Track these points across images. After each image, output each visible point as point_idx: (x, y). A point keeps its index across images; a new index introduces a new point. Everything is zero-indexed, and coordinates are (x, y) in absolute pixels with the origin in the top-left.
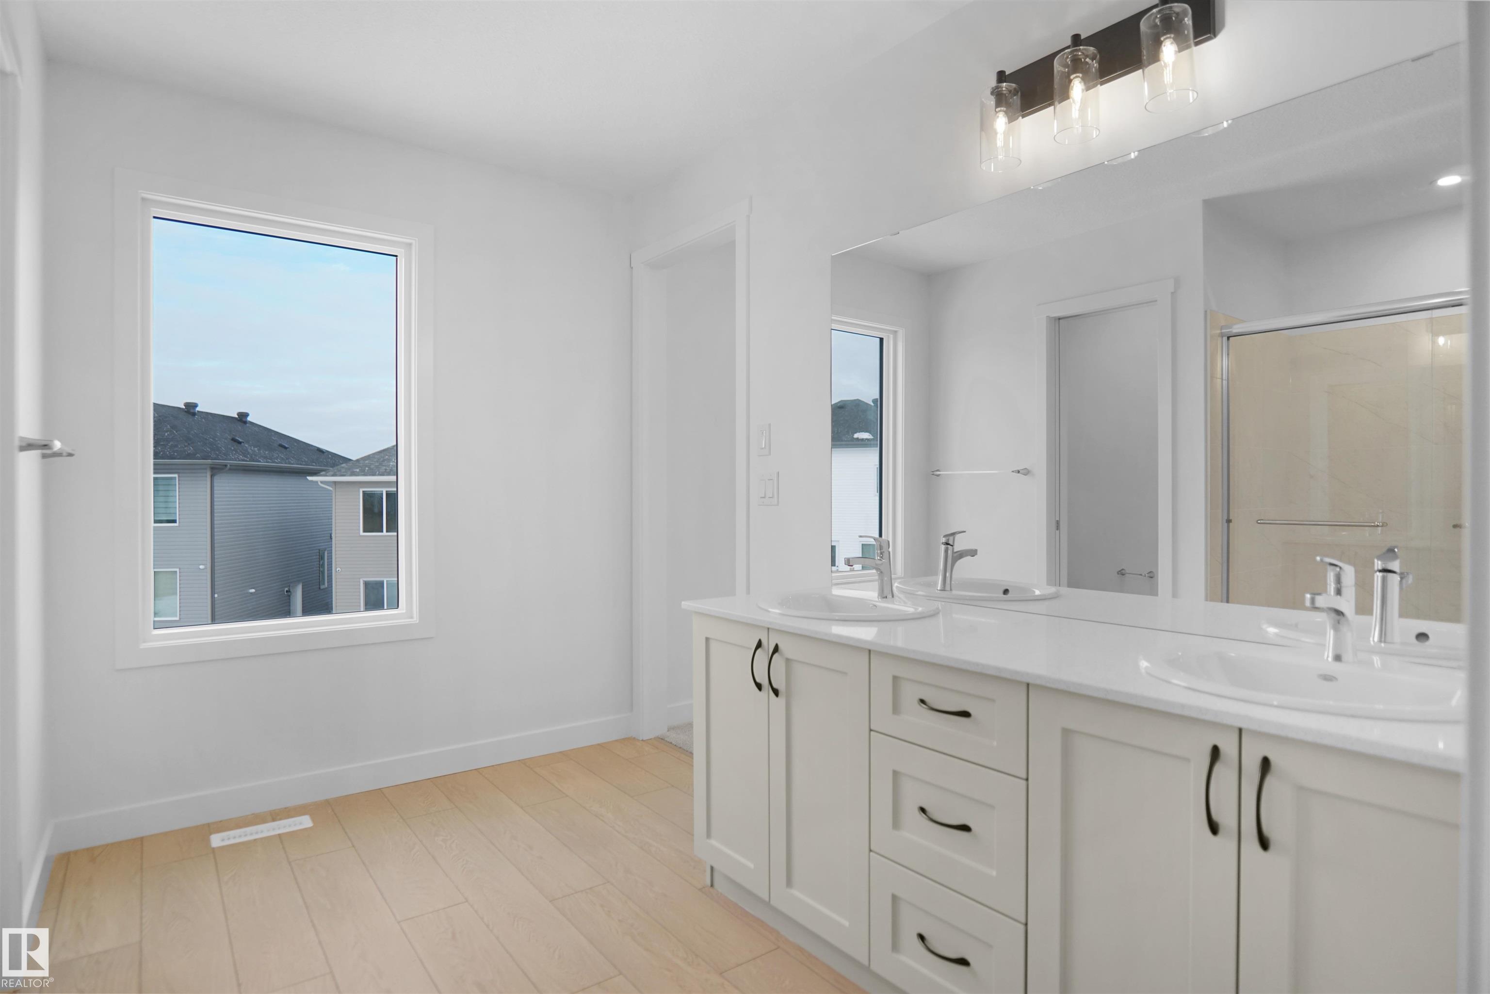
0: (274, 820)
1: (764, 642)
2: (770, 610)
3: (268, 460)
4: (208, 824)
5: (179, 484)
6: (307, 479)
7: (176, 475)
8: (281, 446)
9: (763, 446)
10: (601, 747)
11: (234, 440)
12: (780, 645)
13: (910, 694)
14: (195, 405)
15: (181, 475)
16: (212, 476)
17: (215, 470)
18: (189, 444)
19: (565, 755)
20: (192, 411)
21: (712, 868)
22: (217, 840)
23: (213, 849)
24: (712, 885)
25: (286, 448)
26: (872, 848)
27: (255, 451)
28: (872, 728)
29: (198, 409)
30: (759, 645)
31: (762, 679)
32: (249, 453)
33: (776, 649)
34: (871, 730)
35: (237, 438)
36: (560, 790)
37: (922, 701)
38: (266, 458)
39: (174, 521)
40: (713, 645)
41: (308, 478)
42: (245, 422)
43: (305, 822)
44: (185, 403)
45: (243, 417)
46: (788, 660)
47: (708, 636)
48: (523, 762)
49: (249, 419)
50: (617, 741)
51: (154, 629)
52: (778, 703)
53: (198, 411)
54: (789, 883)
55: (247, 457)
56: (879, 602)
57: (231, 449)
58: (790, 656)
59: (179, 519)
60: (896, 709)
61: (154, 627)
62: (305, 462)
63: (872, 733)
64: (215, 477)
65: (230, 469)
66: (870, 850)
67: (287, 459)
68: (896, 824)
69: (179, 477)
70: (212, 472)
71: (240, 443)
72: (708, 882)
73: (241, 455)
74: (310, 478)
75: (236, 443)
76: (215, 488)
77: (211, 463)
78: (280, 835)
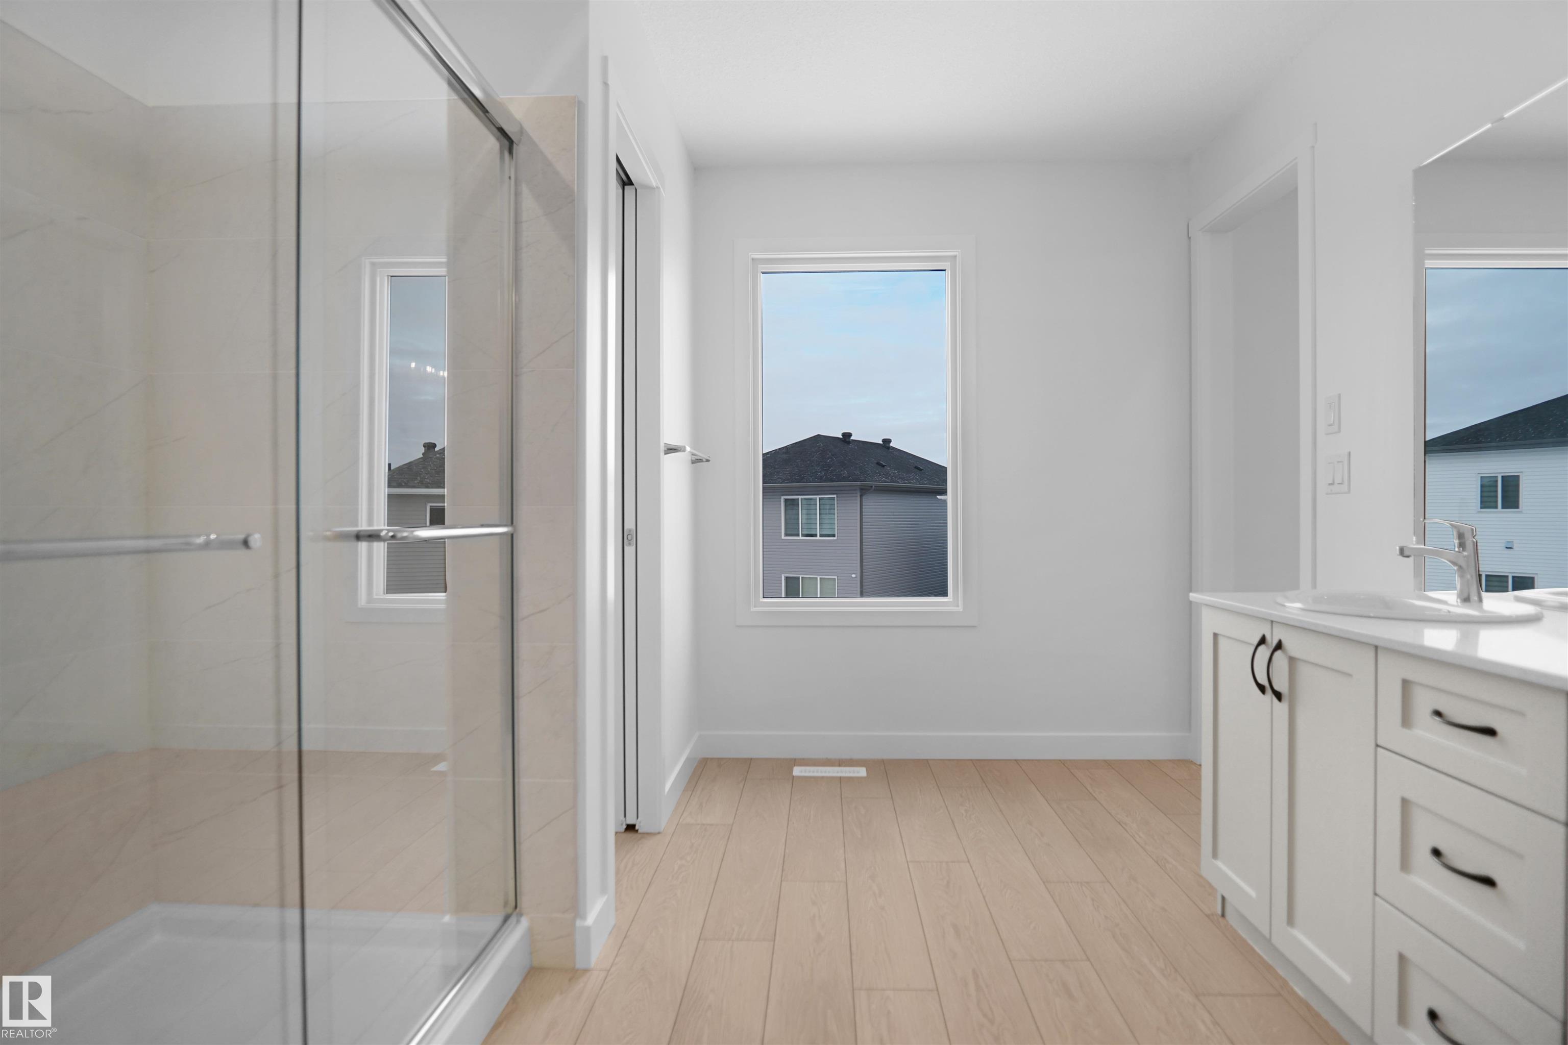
0: (840, 766)
1: (1268, 637)
2: (1287, 604)
3: (905, 481)
4: (795, 759)
5: (837, 503)
6: (937, 498)
7: (835, 496)
8: (916, 467)
9: (1332, 422)
10: (1152, 764)
11: (878, 464)
12: (1284, 642)
13: (1424, 703)
14: (850, 435)
15: (838, 495)
16: (861, 496)
17: (864, 491)
18: (844, 469)
19: (1109, 764)
20: (847, 440)
21: (1223, 898)
22: (797, 771)
23: (793, 776)
24: (1223, 915)
25: (921, 470)
26: (1378, 891)
27: (895, 473)
28: (1379, 743)
29: (852, 438)
30: (1263, 641)
31: (1263, 680)
32: (890, 475)
33: (1279, 646)
34: (1377, 746)
35: (881, 462)
36: (1091, 794)
37: (1438, 714)
38: (903, 479)
39: (834, 536)
40: (1222, 642)
41: (938, 496)
42: (889, 448)
43: (862, 772)
44: (843, 433)
45: (887, 441)
46: (1292, 660)
47: (1216, 632)
48: (1063, 762)
49: (892, 444)
50: (1170, 760)
51: (764, 598)
52: (1281, 708)
53: (852, 440)
54: (1291, 921)
55: (888, 479)
56: (1458, 606)
57: (875, 472)
58: (1294, 654)
59: (837, 533)
60: (1406, 721)
61: (763, 596)
62: (937, 482)
63: (1379, 749)
64: (864, 497)
65: (874, 490)
66: (1376, 894)
67: (921, 480)
68: (1405, 864)
69: (837, 497)
70: (861, 492)
71: (883, 466)
72: (1219, 911)
73: (883, 477)
74: (939, 497)
75: (880, 467)
76: (864, 507)
77: (859, 484)
78: (840, 778)
